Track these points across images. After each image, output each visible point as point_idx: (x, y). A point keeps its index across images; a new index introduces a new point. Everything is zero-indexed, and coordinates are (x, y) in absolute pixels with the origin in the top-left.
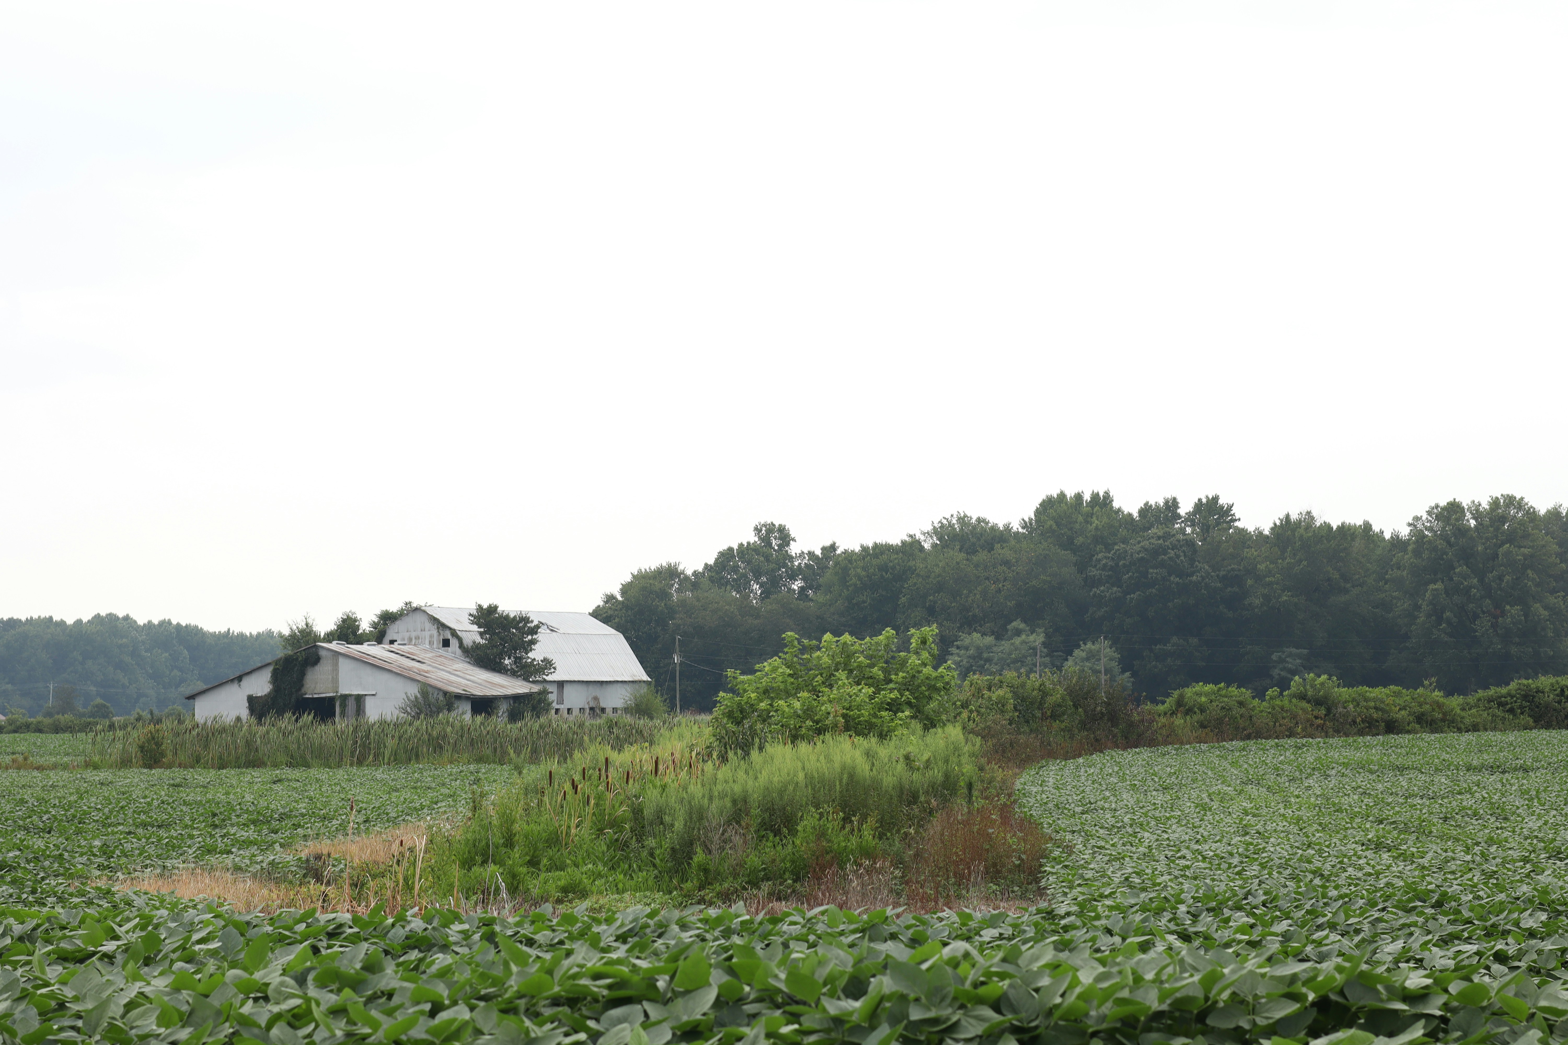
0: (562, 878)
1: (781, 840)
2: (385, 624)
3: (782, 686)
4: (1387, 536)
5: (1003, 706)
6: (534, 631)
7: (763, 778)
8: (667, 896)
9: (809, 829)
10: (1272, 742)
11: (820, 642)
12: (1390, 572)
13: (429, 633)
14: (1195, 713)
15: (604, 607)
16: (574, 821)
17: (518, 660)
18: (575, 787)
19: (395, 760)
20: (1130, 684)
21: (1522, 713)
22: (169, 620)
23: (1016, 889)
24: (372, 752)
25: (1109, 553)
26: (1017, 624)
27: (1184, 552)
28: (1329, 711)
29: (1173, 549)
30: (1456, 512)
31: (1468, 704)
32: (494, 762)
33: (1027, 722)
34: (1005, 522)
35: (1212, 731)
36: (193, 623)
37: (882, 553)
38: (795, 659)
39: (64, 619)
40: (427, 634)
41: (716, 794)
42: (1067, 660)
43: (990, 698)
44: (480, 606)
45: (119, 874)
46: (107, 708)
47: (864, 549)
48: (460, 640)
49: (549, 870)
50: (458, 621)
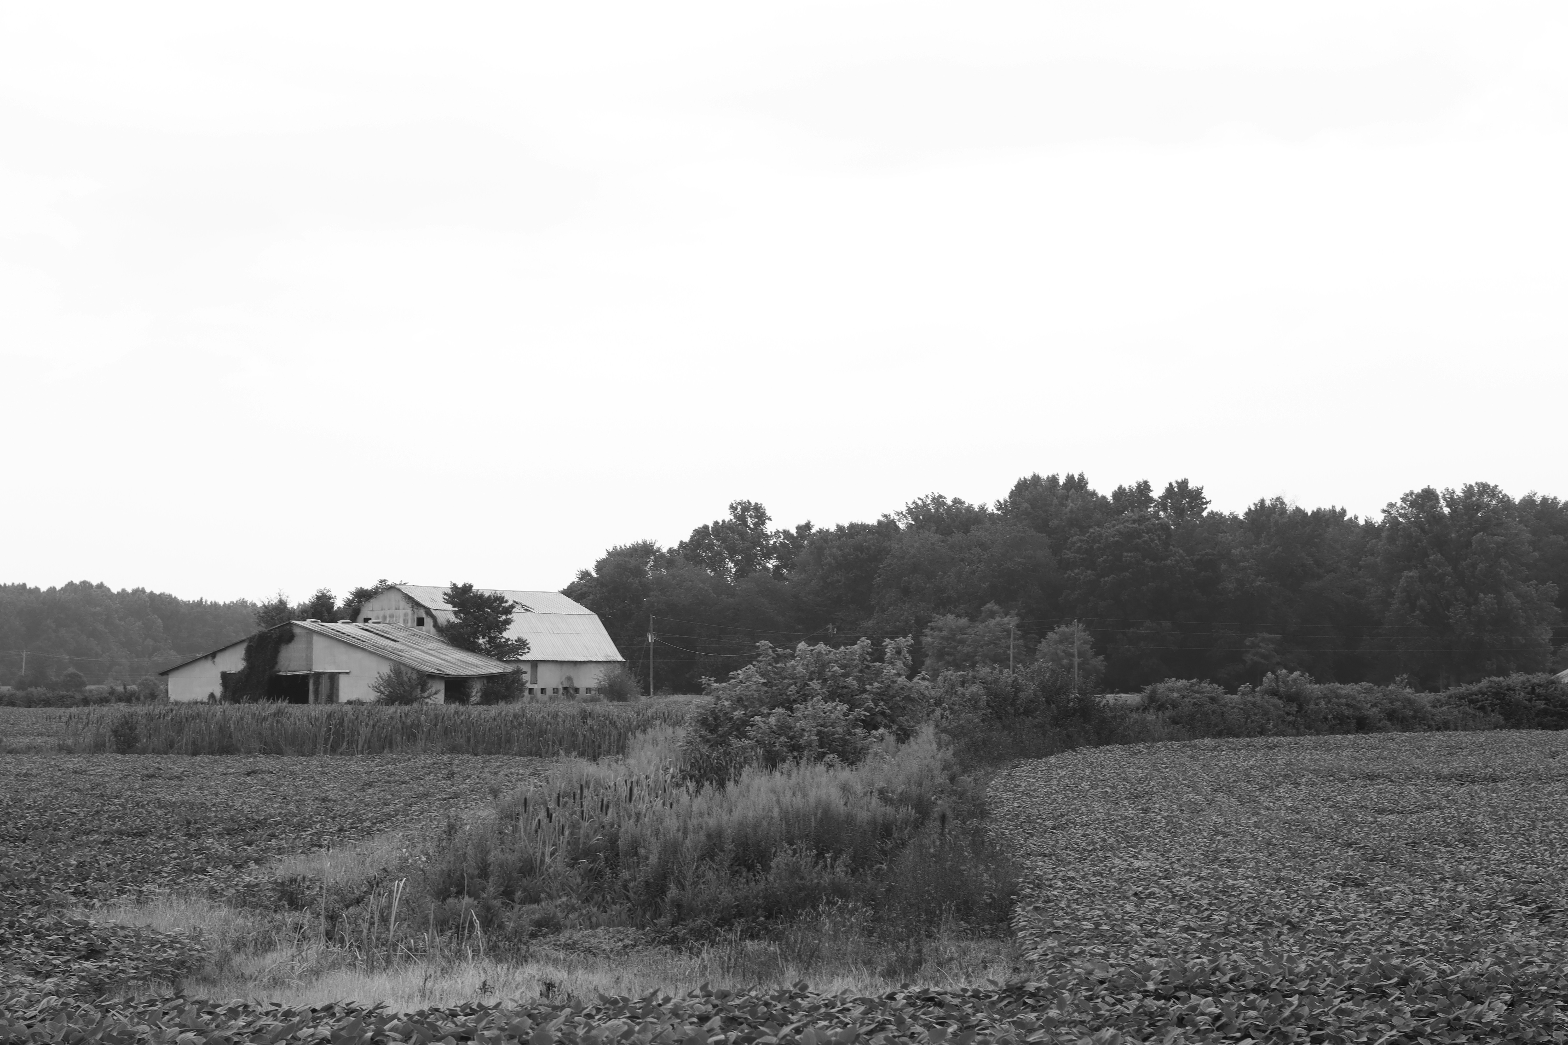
0: (536, 911)
1: (754, 876)
2: (360, 602)
3: (756, 695)
4: (1362, 522)
5: (976, 702)
6: (509, 610)
7: (737, 814)
8: (640, 932)
9: (782, 866)
10: (1244, 741)
11: (795, 651)
12: (1364, 558)
13: (404, 611)
14: (1167, 709)
15: (579, 584)
16: (549, 850)
17: (492, 640)
18: (549, 816)
19: (369, 748)
20: (1103, 668)
21: (1493, 711)
22: (143, 589)
23: (987, 927)
24: (346, 739)
25: (1084, 536)
26: (990, 606)
27: (1158, 535)
28: (1300, 707)
29: (1147, 533)
30: (1430, 500)
31: (1439, 701)
32: (468, 752)
33: (1000, 718)
34: (981, 503)
35: (1184, 727)
36: (167, 592)
37: (858, 533)
38: (770, 668)
39: (39, 586)
40: (401, 612)
41: (691, 827)
42: (1040, 642)
43: (963, 694)
44: (454, 585)
45: (95, 900)
46: (80, 677)
47: (840, 528)
48: (434, 618)
49: (523, 902)
50: (433, 600)
